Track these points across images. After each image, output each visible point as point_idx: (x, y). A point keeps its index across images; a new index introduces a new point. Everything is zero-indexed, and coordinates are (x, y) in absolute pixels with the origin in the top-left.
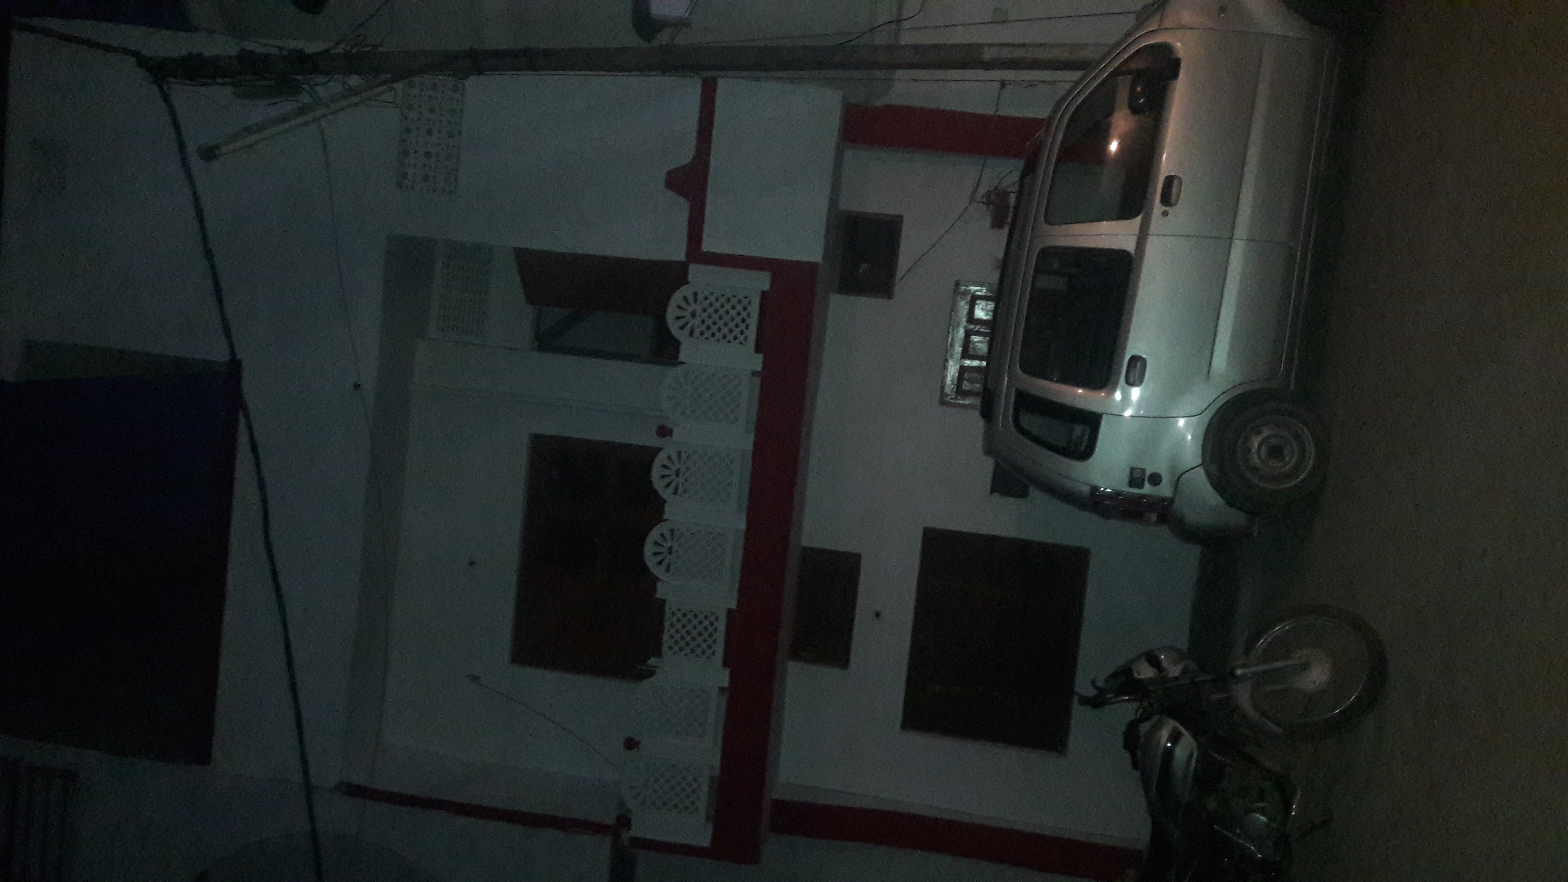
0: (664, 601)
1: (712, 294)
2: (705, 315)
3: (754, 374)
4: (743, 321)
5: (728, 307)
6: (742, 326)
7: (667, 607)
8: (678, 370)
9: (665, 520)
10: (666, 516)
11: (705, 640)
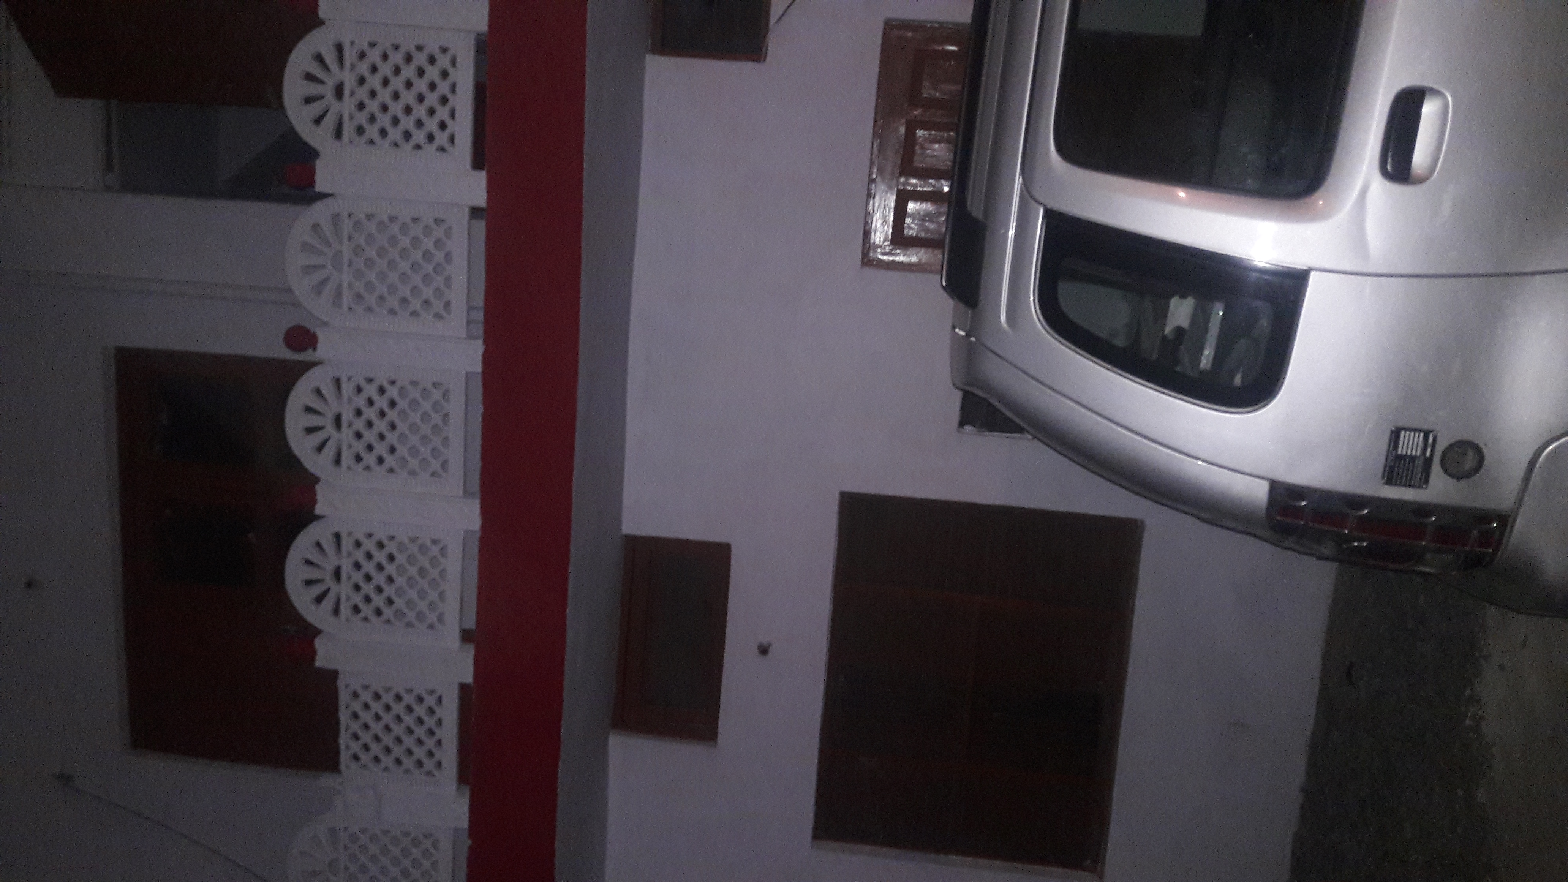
0: (333, 675)
1: (372, 45)
2: (362, 93)
3: (475, 212)
4: (444, 100)
5: (409, 72)
6: (443, 113)
7: (341, 684)
8: (319, 212)
9: (320, 517)
10: (319, 510)
11: (420, 742)
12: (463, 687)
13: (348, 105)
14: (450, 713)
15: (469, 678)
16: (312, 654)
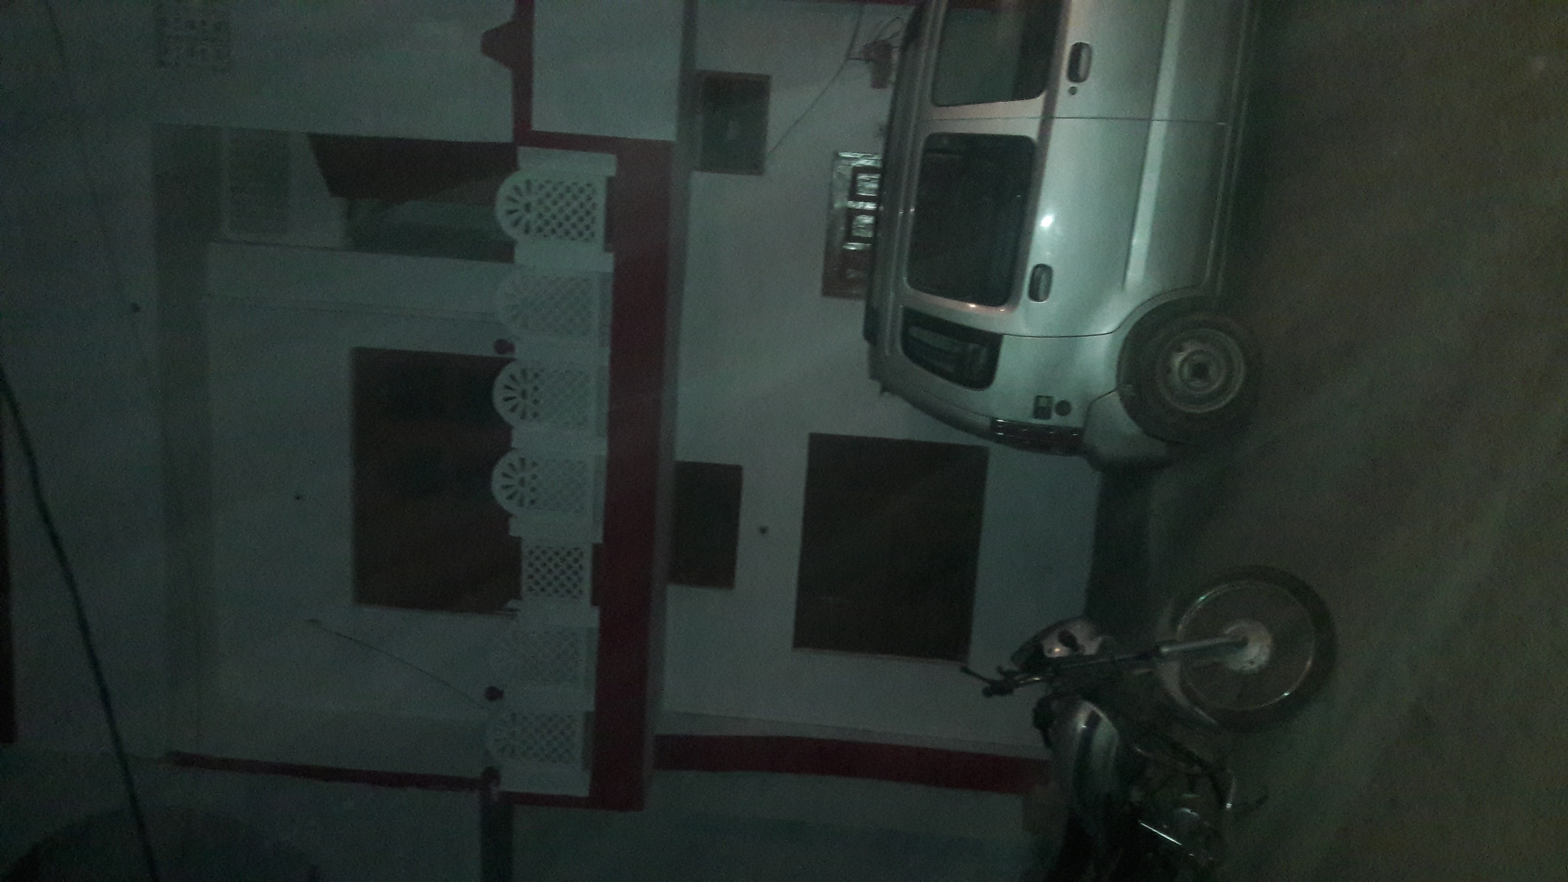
0: (519, 538)
1: (549, 182)
2: (541, 208)
3: (605, 276)
4: (588, 213)
5: (569, 197)
6: (587, 220)
7: (523, 545)
8: (515, 275)
9: (513, 449)
10: (514, 444)
11: (569, 579)
12: (596, 547)
13: (531, 216)
14: (587, 562)
15: (599, 539)
16: (506, 528)
